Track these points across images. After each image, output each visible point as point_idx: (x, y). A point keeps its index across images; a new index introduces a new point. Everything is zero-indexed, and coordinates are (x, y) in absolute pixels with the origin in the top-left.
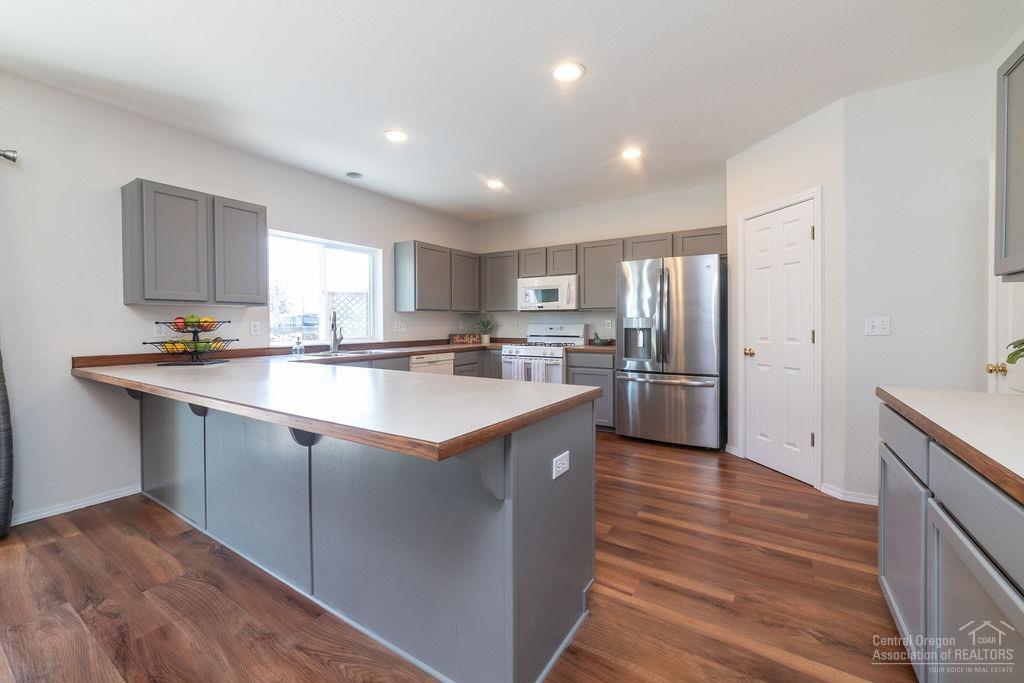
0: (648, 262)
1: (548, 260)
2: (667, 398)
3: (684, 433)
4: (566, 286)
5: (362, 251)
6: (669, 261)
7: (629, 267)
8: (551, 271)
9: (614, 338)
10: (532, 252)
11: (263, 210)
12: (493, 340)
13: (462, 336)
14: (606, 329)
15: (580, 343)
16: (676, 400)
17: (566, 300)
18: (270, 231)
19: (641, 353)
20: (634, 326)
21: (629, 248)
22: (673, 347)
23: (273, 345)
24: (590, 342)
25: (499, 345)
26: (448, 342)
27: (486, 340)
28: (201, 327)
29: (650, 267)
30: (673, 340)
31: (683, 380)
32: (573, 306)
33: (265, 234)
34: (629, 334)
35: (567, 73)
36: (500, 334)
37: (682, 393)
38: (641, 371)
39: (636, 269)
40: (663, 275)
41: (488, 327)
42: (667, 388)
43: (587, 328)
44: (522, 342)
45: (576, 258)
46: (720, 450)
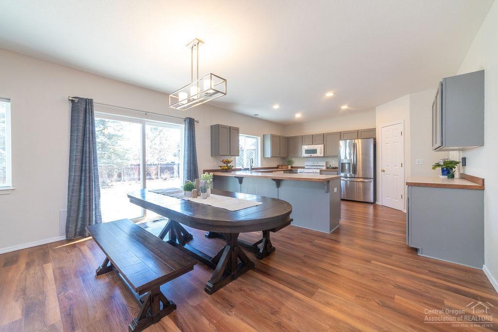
0: (348, 141)
1: (313, 139)
2: (356, 186)
3: (362, 197)
4: (319, 148)
5: (253, 138)
6: (356, 141)
7: (342, 143)
8: (314, 143)
9: (337, 166)
10: (307, 136)
11: (239, 128)
12: (292, 167)
13: (282, 166)
14: (334, 163)
15: (324, 168)
16: (359, 187)
17: (320, 153)
18: (240, 134)
19: (347, 171)
20: (344, 162)
21: (341, 135)
22: (358, 169)
23: (237, 168)
24: (327, 168)
25: (296, 169)
26: (277, 168)
27: (290, 167)
28: (229, 162)
29: (349, 142)
30: (358, 167)
31: (361, 180)
32: (322, 155)
33: (238, 136)
34: (343, 165)
35: (329, 94)
36: (294, 165)
37: (361, 184)
38: (346, 177)
39: (344, 143)
40: (355, 146)
41: (290, 162)
42: (355, 182)
43: (327, 162)
44: (303, 168)
45: (324, 138)
46: (374, 203)
